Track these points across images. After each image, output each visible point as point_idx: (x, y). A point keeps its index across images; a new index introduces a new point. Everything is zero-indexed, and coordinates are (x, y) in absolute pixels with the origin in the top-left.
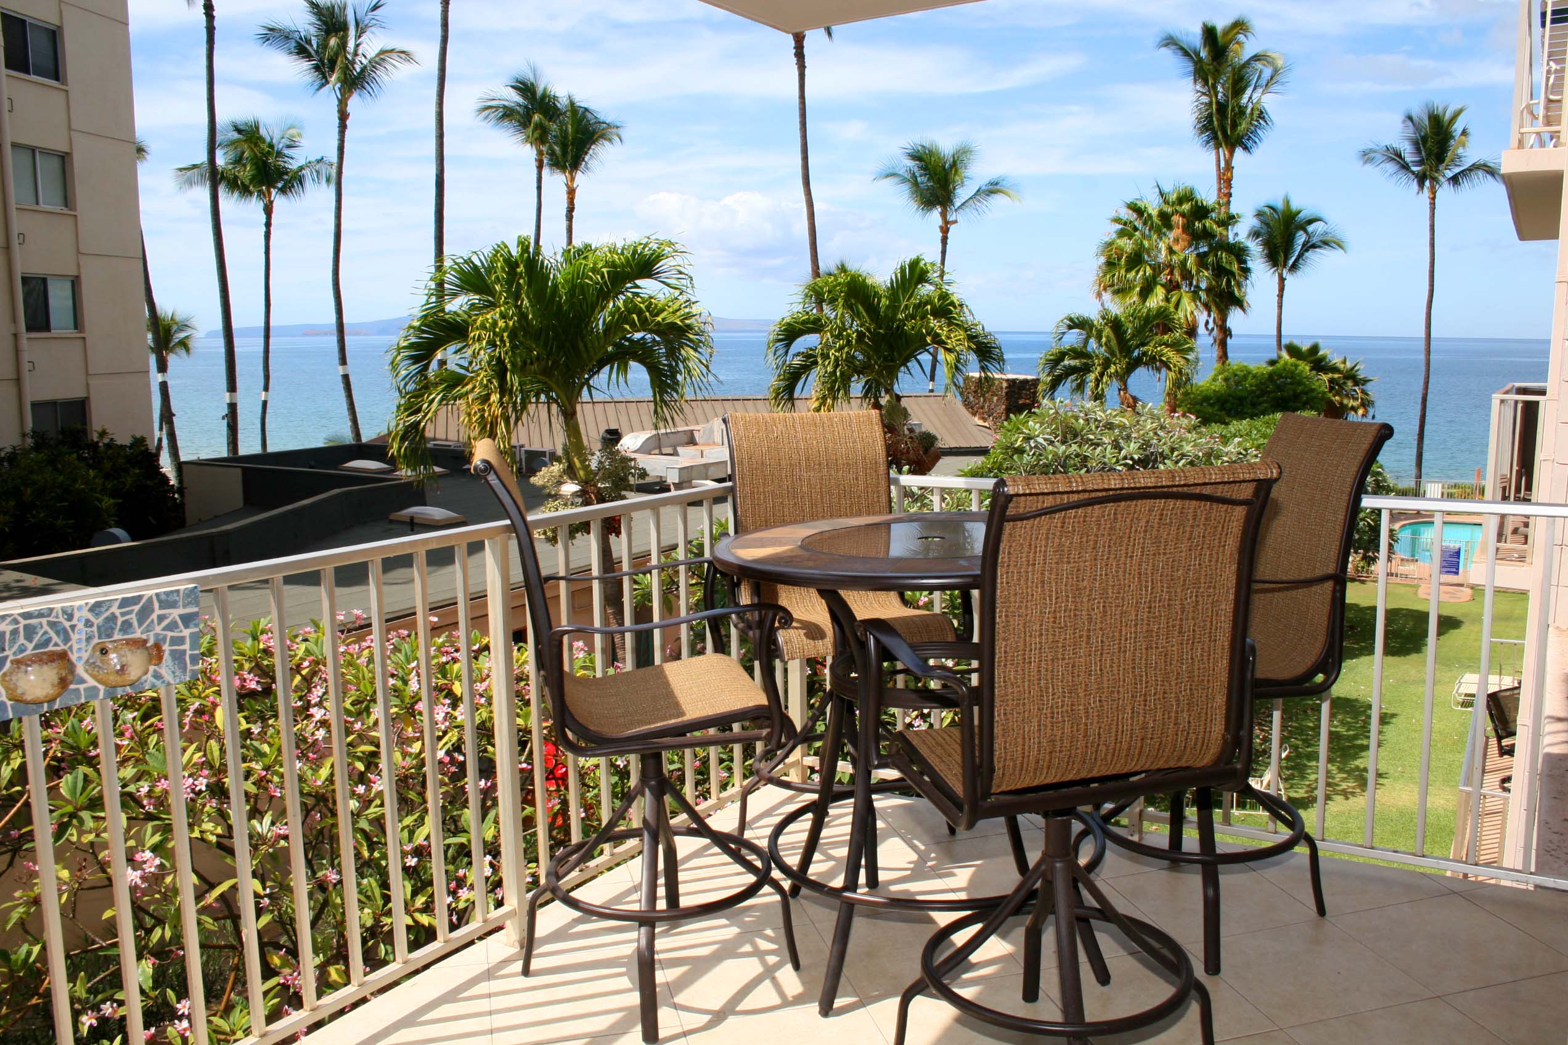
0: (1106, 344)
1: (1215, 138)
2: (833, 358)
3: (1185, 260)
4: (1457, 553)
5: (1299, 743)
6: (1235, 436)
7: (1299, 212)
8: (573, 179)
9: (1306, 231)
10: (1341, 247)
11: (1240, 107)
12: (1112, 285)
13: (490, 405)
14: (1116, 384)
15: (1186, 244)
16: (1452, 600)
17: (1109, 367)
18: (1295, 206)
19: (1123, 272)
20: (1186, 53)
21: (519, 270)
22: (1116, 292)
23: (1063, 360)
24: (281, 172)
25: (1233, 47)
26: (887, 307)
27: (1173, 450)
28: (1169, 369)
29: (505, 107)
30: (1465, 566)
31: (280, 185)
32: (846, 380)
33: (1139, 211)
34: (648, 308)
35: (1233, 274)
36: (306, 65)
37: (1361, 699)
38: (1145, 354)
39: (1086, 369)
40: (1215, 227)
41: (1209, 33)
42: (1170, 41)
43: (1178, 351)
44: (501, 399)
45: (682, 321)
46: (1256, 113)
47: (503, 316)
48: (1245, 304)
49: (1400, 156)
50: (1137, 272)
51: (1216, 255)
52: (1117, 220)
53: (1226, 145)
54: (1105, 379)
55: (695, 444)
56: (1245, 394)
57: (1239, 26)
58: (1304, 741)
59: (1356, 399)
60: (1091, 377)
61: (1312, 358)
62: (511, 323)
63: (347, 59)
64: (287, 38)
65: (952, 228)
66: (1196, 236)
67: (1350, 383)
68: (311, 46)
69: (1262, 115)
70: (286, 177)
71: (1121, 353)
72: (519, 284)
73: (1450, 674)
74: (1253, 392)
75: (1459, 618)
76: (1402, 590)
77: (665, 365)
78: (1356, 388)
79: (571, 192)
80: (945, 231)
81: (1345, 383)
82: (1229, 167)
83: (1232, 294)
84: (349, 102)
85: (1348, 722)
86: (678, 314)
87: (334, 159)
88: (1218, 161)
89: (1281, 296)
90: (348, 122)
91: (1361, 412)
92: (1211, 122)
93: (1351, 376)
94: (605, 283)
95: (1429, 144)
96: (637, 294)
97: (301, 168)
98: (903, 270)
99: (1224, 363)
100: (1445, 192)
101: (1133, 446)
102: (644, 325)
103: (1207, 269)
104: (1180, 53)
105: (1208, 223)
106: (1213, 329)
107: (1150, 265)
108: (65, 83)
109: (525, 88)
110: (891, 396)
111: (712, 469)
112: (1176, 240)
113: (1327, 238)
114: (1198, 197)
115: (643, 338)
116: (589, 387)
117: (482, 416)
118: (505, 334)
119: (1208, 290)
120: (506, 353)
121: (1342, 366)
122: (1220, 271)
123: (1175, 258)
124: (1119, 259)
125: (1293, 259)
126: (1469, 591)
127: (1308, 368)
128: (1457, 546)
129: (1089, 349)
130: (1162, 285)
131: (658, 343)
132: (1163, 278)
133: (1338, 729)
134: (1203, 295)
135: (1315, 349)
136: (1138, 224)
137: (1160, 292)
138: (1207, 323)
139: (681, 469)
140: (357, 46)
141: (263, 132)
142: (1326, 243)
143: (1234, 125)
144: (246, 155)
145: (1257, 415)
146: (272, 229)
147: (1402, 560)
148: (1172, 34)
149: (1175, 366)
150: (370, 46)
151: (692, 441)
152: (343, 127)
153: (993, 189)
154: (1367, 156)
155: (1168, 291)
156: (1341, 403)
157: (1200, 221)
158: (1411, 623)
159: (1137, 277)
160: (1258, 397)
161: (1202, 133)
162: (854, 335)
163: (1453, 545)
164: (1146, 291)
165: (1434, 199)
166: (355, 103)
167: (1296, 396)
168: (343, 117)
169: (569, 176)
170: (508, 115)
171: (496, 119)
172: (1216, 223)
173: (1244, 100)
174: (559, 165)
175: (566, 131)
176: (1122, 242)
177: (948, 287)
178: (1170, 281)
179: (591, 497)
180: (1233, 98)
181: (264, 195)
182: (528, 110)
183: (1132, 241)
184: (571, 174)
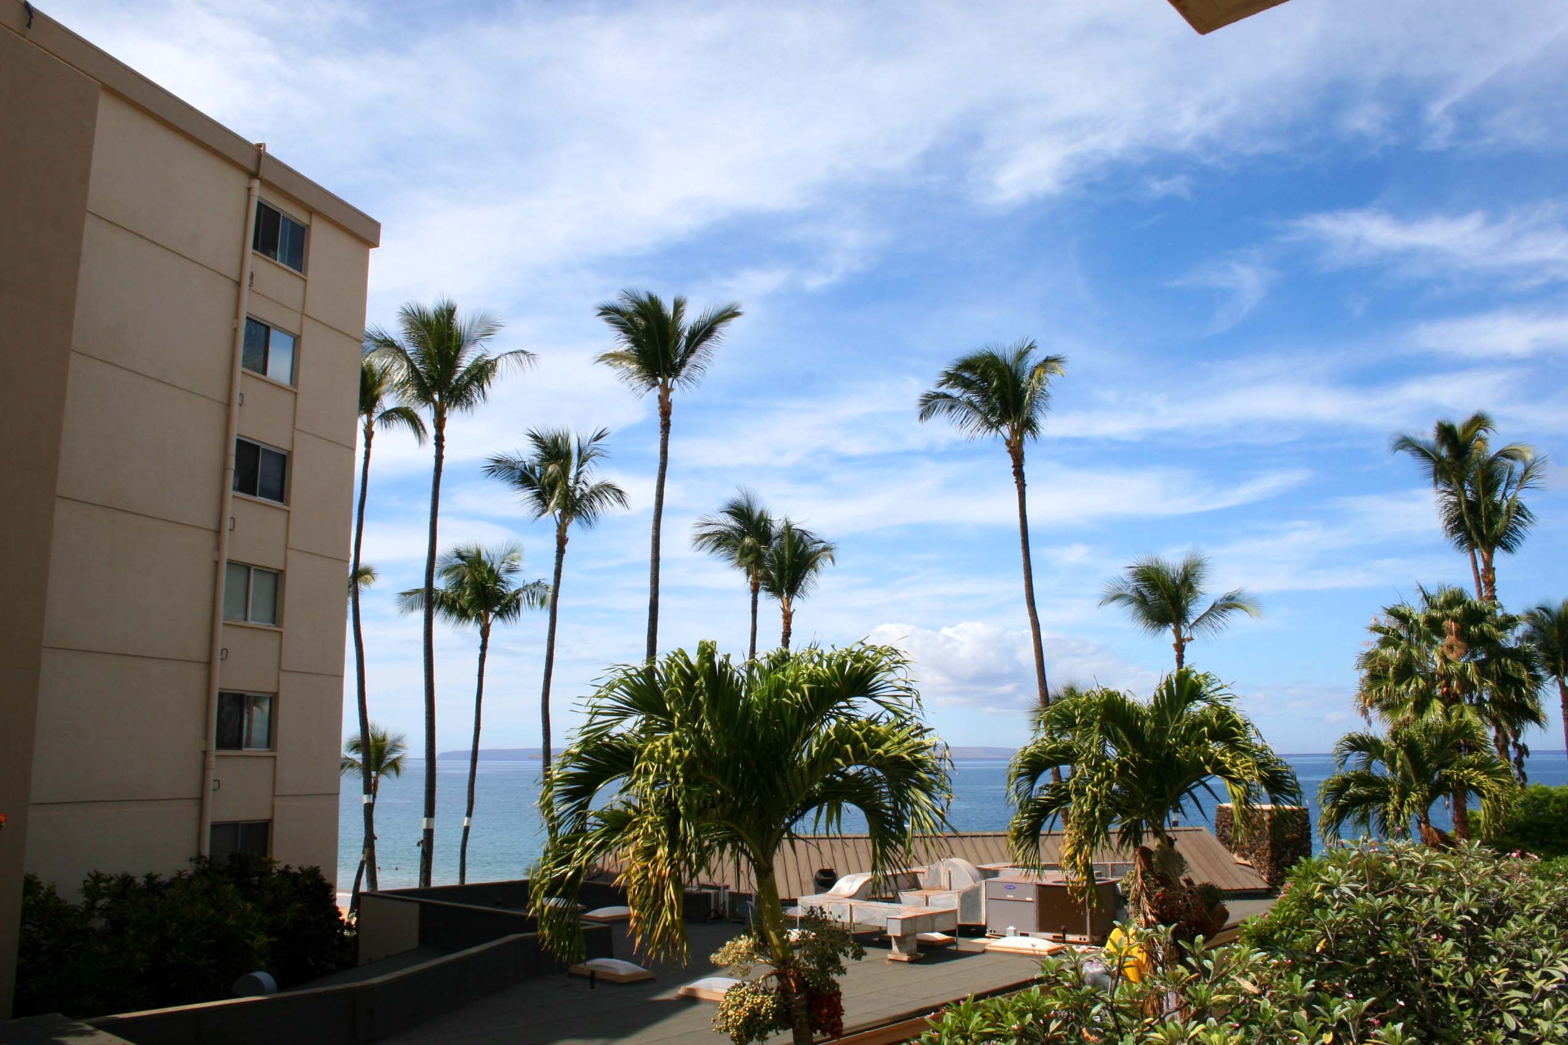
0: (1401, 770)
1: (1469, 538)
2: (1090, 794)
3: (1464, 669)
8: (789, 604)
11: (1494, 505)
12: (1379, 701)
13: (656, 862)
14: (1417, 815)
15: (1462, 651)
17: (1409, 795)
19: (1391, 684)
20: (1425, 454)
21: (697, 683)
22: (1385, 708)
23: (1348, 788)
24: (499, 597)
25: (1476, 443)
26: (1153, 731)
28: (1483, 796)
29: (722, 533)
31: (497, 609)
32: (1106, 819)
33: (1403, 618)
34: (866, 736)
35: (1522, 683)
36: (528, 494)
38: (1448, 778)
39: (1383, 798)
40: (1493, 630)
41: (1446, 432)
42: (1405, 443)
43: (1490, 774)
44: (670, 854)
45: (909, 754)
46: (1513, 509)
47: (677, 743)
48: (1542, 719)
50: (1408, 686)
51: (1500, 664)
52: (1377, 629)
53: (1483, 545)
54: (1406, 809)
55: (919, 889)
57: (1479, 421)
60: (1389, 807)
62: (687, 753)
63: (568, 486)
64: (512, 469)
66: (1471, 643)
68: (535, 476)
69: (1520, 510)
70: (502, 602)
71: (1419, 778)
72: (697, 702)
77: (888, 809)
79: (788, 617)
80: (1180, 650)
82: (1489, 569)
83: (1524, 706)
84: (568, 529)
86: (906, 744)
87: (550, 581)
88: (1475, 563)
90: (566, 547)
92: (1462, 522)
94: (805, 702)
96: (850, 718)
97: (518, 592)
98: (1168, 684)
101: (1468, 897)
102: (860, 756)
103: (1490, 679)
104: (1418, 454)
105: (1485, 627)
107: (1423, 677)
108: (288, 504)
109: (741, 512)
110: (1162, 840)
111: (939, 920)
112: (1450, 648)
114: (1469, 599)
115: (861, 772)
116: (792, 838)
117: (645, 876)
118: (679, 767)
119: (1494, 702)
120: (679, 793)
122: (1506, 680)
123: (1451, 667)
124: (1385, 672)
129: (1380, 775)
130: (1439, 698)
131: (880, 781)
132: (1440, 690)
134: (1488, 707)
136: (1403, 632)
137: (1437, 706)
139: (903, 920)
140: (579, 474)
141: (484, 557)
143: (1490, 524)
144: (466, 579)
146: (487, 652)
148: (1407, 436)
149: (1489, 791)
150: (593, 476)
151: (915, 885)
152: (561, 552)
153: (1229, 604)
155: (1447, 705)
157: (1476, 625)
159: (1409, 690)
161: (1453, 533)
162: (1116, 766)
164: (1421, 706)
166: (574, 529)
168: (562, 541)
169: (785, 601)
170: (724, 540)
171: (713, 546)
172: (1496, 627)
173: (1498, 497)
174: (775, 590)
175: (783, 557)
176: (1388, 652)
177: (1228, 704)
178: (1447, 693)
179: (790, 984)
180: (1484, 496)
181: (482, 619)
182: (743, 534)
183: (1399, 650)
184: (788, 599)
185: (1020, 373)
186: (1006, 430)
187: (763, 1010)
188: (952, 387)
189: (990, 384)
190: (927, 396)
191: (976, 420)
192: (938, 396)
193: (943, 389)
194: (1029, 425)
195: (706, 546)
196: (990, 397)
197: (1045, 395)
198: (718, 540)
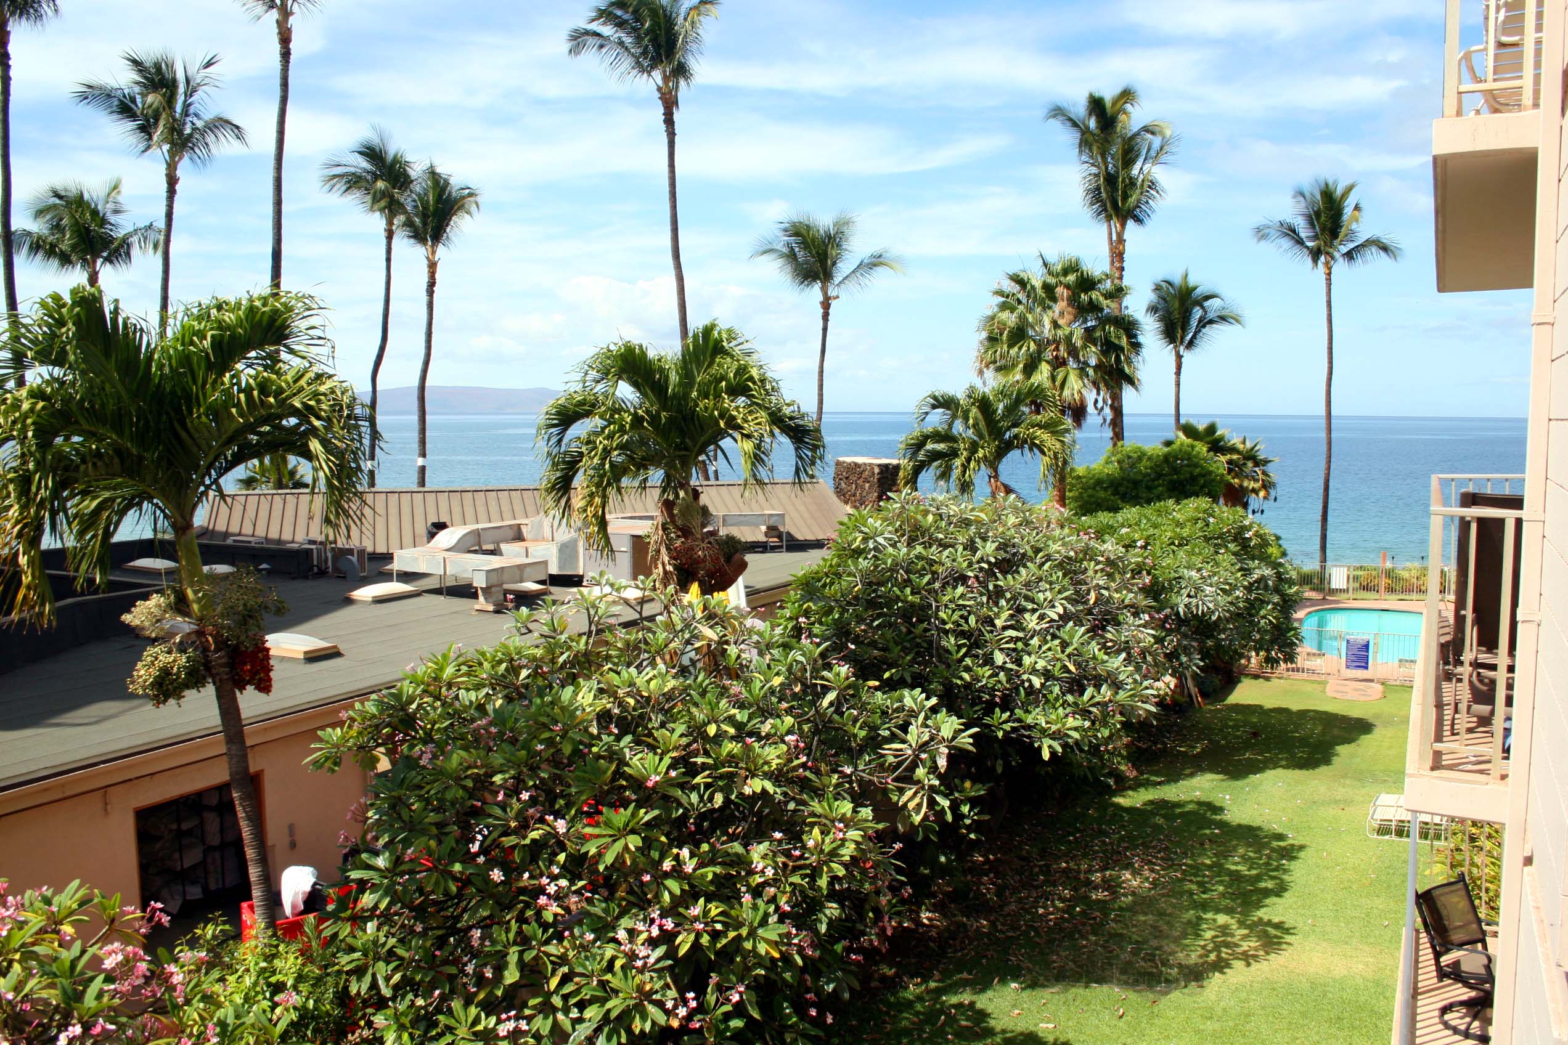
0: (974, 426)
1: (1106, 210)
2: (602, 447)
3: (1071, 334)
4: (1366, 647)
5: (1194, 887)
6: (1123, 526)
7: (1195, 288)
8: (434, 253)
9: (1203, 308)
10: (1238, 321)
11: (1131, 178)
12: (995, 362)
14: (985, 471)
15: (1072, 317)
16: (1362, 698)
17: (976, 452)
18: (1192, 281)
19: (1005, 347)
20: (1075, 124)
21: (62, 331)
22: (999, 369)
23: (925, 444)
24: (107, 241)
25: (1122, 117)
26: (678, 385)
27: (1037, 550)
28: (1044, 453)
29: (353, 174)
30: (1375, 658)
31: (105, 254)
33: (1021, 282)
34: (260, 384)
35: (1122, 349)
36: (131, 125)
37: (1265, 826)
38: (1016, 436)
39: (954, 454)
40: (1101, 298)
41: (1096, 105)
42: (1058, 112)
43: (1053, 433)
45: (302, 402)
46: (1147, 184)
47: (33, 395)
48: (1138, 382)
49: (1294, 231)
50: (1020, 348)
51: (1104, 330)
52: (1000, 293)
53: (1117, 216)
54: (972, 464)
55: (523, 540)
56: (1139, 477)
57: (1127, 95)
58: (1201, 884)
59: (1256, 480)
60: (958, 462)
61: (1209, 439)
63: (175, 117)
64: (109, 96)
65: (834, 304)
66: (1084, 310)
67: (1250, 464)
68: (136, 104)
69: (1153, 185)
70: (112, 246)
71: (990, 435)
73: (1363, 791)
74: (1149, 475)
75: (1371, 720)
76: (1309, 687)
78: (1257, 469)
79: (432, 266)
80: (826, 305)
81: (1245, 464)
82: (1121, 240)
83: (1122, 371)
84: (179, 166)
85: (1250, 858)
87: (161, 224)
88: (1110, 234)
89: (1178, 373)
90: (177, 187)
91: (1262, 494)
92: (1100, 194)
93: (1251, 456)
94: (208, 351)
95: (1323, 218)
97: (128, 236)
99: (1115, 445)
100: (1340, 267)
101: (990, 547)
103: (1095, 345)
104: (1069, 124)
105: (1094, 295)
106: (1102, 408)
107: (1034, 341)
109: (372, 153)
111: (533, 569)
112: (1062, 314)
113: (1223, 313)
114: (1085, 268)
118: (29, 421)
119: (1097, 368)
120: (28, 448)
121: (1241, 447)
122: (1109, 347)
123: (1060, 332)
124: (1001, 334)
125: (1190, 335)
126: (1379, 687)
127: (1205, 449)
128: (1366, 637)
129: (955, 431)
130: (1048, 362)
132: (1049, 355)
133: (1239, 868)
134: (1091, 372)
135: (1211, 429)
136: (1021, 296)
137: (1045, 369)
138: (1096, 401)
139: (488, 572)
140: (187, 105)
141: (86, 197)
142: (1223, 318)
143: (1125, 197)
144: (65, 220)
145: (1149, 502)
147: (1308, 654)
148: (1059, 104)
149: (1050, 450)
151: (519, 537)
152: (171, 192)
153: (875, 262)
154: (1261, 233)
155: (1054, 368)
156: (1241, 486)
157: (1086, 293)
158: (1320, 728)
159: (1021, 352)
160: (1153, 480)
161: (1091, 203)
163: (1360, 637)
164: (1030, 368)
165: (1329, 274)
166: (185, 167)
167: (1193, 479)
168: (172, 181)
169: (430, 249)
170: (355, 183)
171: (344, 188)
172: (1103, 295)
173: (1135, 171)
174: (419, 236)
175: (428, 201)
176: (1005, 315)
177: (747, 358)
178: (1057, 357)
179: (208, 641)
180: (1123, 169)
181: (88, 264)
182: (376, 178)
183: (1015, 314)
184: (432, 246)
185: (674, 15)
186: (657, 75)
187: (175, 669)
188: (604, 23)
189: (643, 25)
190: (576, 31)
191: (627, 62)
192: (587, 33)
193: (594, 26)
194: (681, 71)
195: (335, 189)
196: (643, 39)
197: (697, 39)
198: (349, 182)
